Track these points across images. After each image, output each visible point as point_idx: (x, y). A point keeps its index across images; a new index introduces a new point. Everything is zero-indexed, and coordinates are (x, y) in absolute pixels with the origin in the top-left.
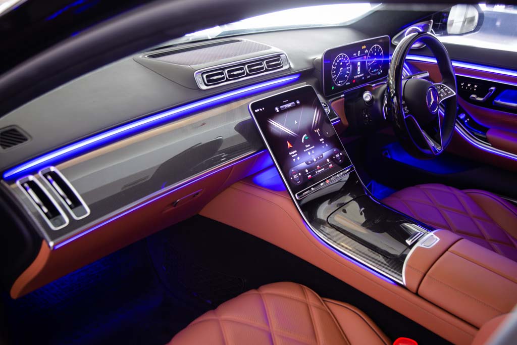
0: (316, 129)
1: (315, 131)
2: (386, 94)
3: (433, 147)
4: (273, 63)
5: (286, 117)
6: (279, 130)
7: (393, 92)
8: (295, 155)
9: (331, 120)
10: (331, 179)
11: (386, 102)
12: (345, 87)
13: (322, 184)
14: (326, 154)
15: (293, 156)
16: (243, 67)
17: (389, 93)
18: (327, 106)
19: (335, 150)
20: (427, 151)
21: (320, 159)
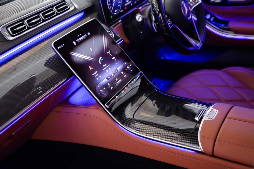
0: (108, 51)
1: (107, 53)
2: (152, 13)
3: (195, 44)
4: (61, 7)
5: (83, 47)
6: (80, 58)
7: (157, 11)
8: (97, 75)
9: (117, 42)
10: (128, 86)
11: (154, 19)
12: (120, 14)
13: (123, 92)
14: (119, 68)
15: (96, 76)
16: (38, 16)
17: (155, 12)
18: (110, 32)
19: (125, 64)
20: (191, 48)
21: (116, 73)
